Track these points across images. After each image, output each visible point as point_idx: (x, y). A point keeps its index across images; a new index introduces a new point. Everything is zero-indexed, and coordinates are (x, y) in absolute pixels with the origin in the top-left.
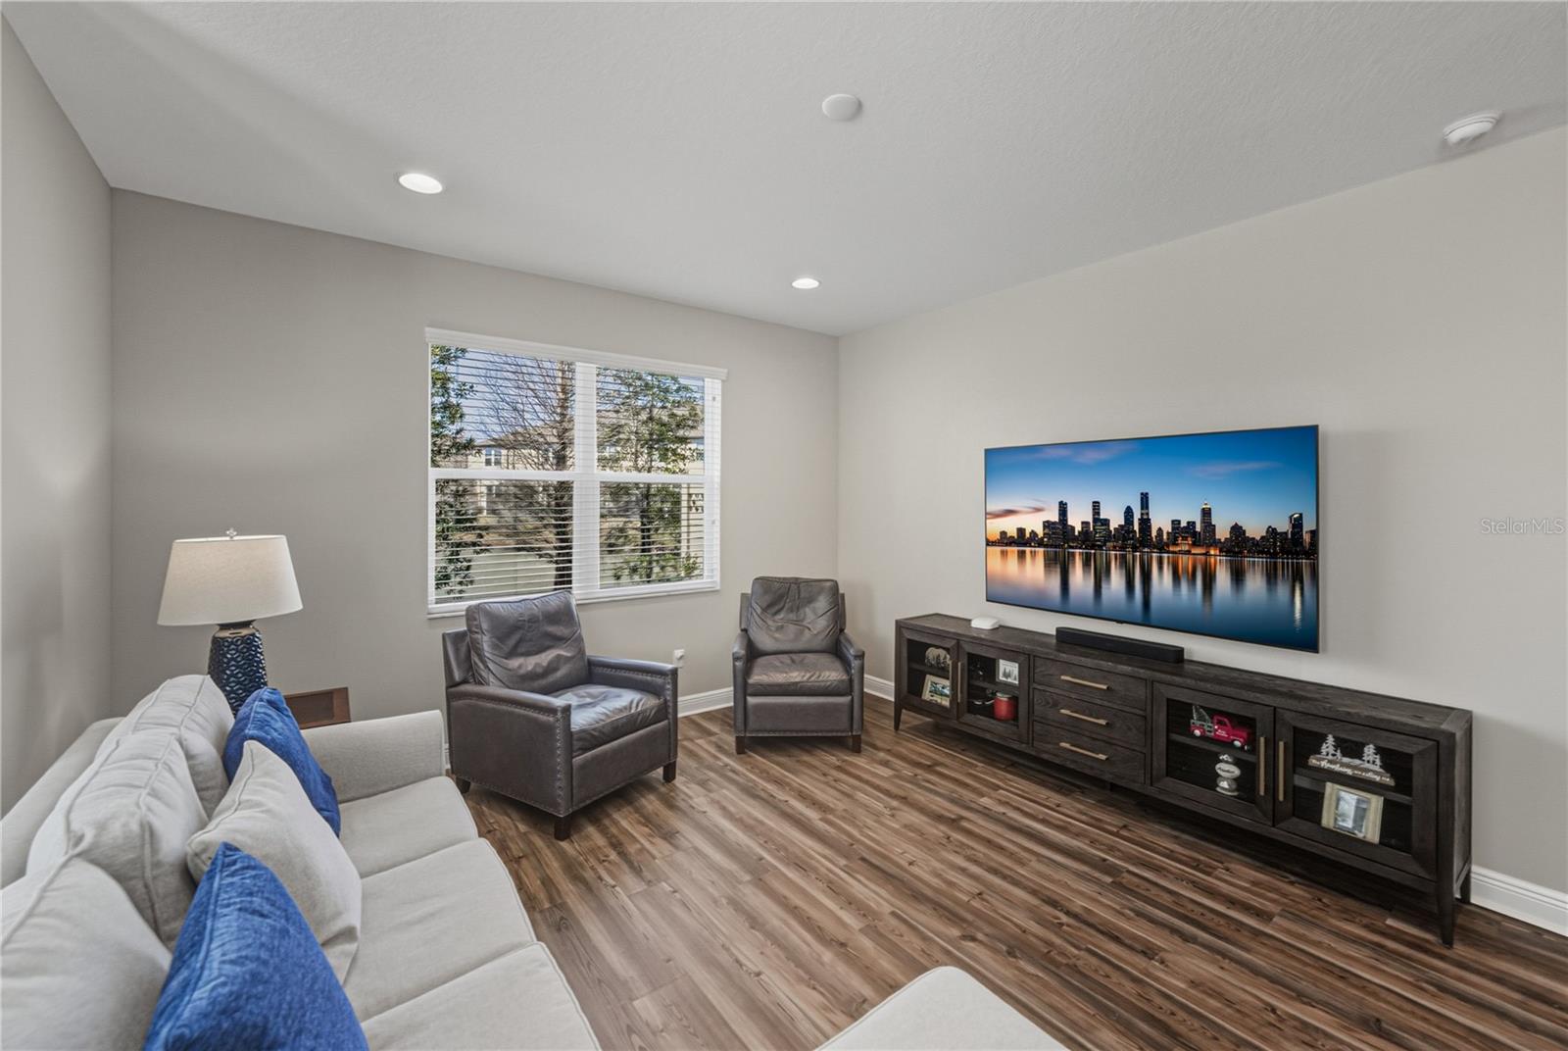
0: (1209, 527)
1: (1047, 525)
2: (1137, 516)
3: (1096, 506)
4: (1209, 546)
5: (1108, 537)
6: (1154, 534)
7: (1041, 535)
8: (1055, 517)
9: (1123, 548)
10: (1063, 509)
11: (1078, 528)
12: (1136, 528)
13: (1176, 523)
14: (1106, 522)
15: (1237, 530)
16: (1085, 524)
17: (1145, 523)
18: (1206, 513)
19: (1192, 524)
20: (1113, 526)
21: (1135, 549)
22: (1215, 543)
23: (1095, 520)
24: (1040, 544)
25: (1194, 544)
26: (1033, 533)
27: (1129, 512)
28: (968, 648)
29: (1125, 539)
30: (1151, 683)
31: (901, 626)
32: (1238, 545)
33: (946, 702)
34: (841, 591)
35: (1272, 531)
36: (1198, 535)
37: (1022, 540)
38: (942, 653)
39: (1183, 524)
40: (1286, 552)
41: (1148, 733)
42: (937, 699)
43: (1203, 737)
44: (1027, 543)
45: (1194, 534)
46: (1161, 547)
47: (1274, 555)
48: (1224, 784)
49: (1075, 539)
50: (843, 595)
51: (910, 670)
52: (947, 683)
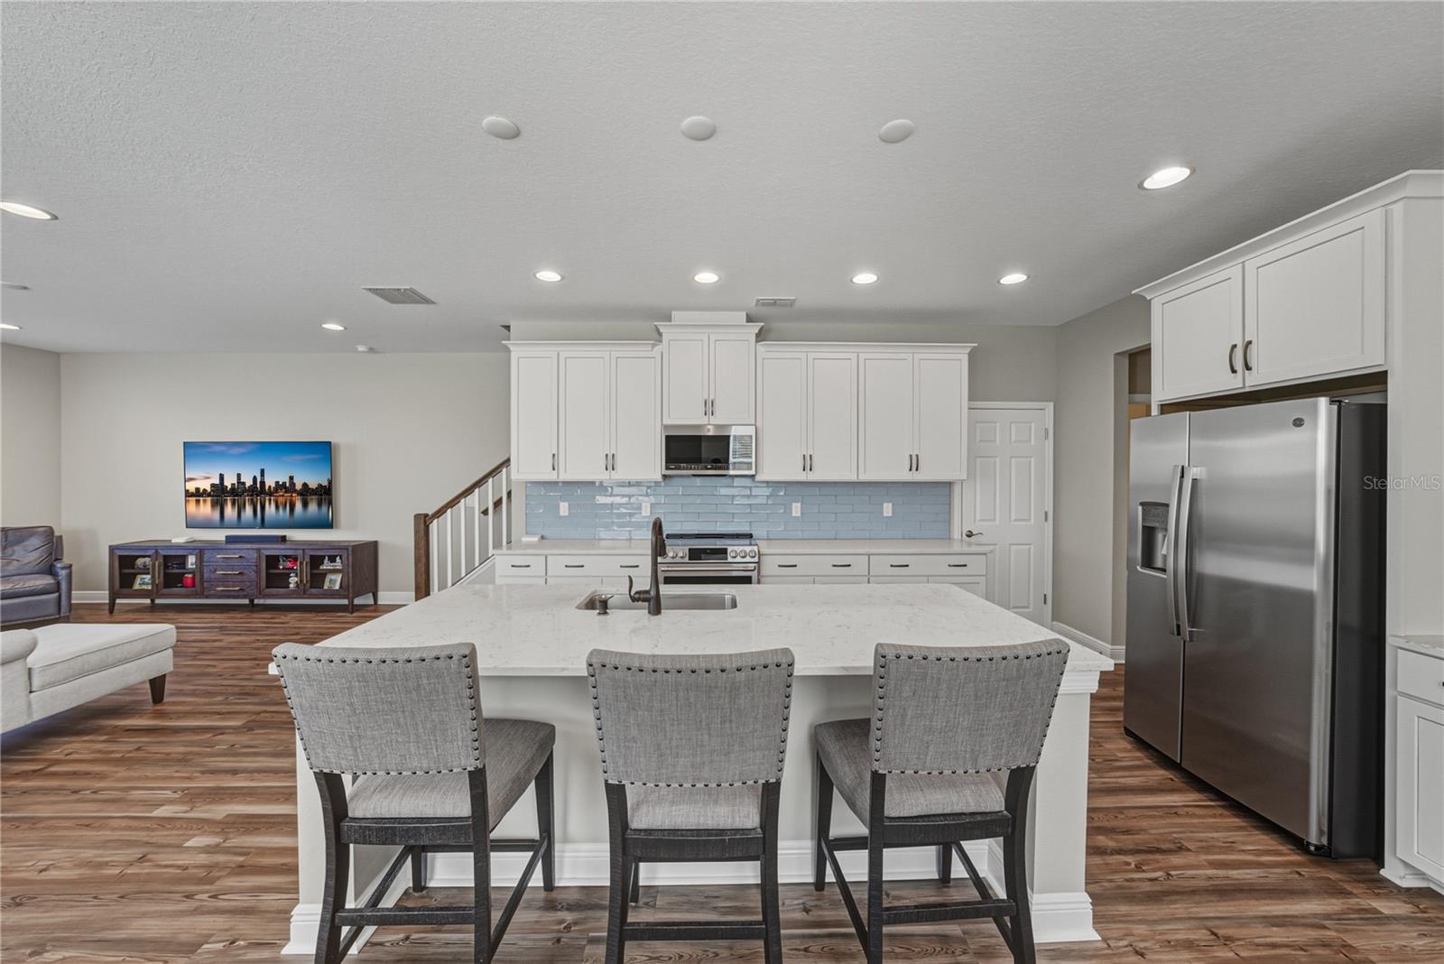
0: (293, 484)
1: (213, 485)
2: (259, 480)
3: (239, 476)
4: (292, 493)
5: (245, 490)
6: (267, 488)
7: (209, 490)
8: (217, 482)
9: (251, 496)
10: (222, 477)
11: (229, 487)
12: (258, 486)
13: (277, 483)
14: (244, 484)
15: (305, 485)
16: (233, 484)
17: (263, 483)
18: (291, 478)
19: (284, 483)
20: (247, 485)
21: (258, 496)
22: (295, 491)
23: (238, 483)
24: (209, 495)
25: (286, 492)
26: (205, 490)
27: (255, 478)
28: (163, 553)
29: (253, 491)
30: (258, 550)
31: (112, 549)
32: (306, 492)
33: (150, 587)
34: (57, 534)
35: (320, 485)
36: (286, 488)
37: (198, 494)
38: (147, 560)
39: (281, 483)
40: (325, 493)
41: (258, 572)
42: (145, 587)
43: (283, 569)
44: (201, 495)
45: (285, 487)
46: (270, 494)
47: (321, 495)
48: (291, 586)
49: (228, 492)
50: (60, 538)
51: (121, 575)
52: (149, 576)
